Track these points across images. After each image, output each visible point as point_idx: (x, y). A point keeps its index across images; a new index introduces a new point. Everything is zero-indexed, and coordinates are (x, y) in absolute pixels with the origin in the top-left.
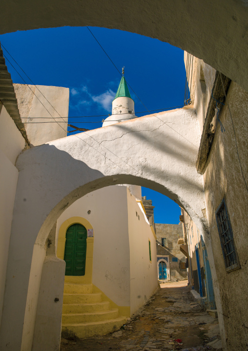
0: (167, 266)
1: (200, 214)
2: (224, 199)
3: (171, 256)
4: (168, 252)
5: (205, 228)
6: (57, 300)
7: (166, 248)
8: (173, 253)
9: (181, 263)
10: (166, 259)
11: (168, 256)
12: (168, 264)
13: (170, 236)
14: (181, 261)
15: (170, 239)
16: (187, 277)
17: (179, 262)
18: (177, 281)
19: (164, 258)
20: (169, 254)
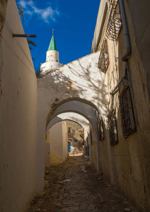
0: (71, 144)
1: (87, 131)
2: (91, 131)
3: (74, 138)
4: (72, 136)
5: (88, 134)
6: (49, 153)
7: (71, 133)
8: (75, 137)
9: (79, 143)
10: (71, 140)
11: (72, 139)
12: (72, 143)
13: (74, 126)
14: (79, 142)
15: (74, 129)
16: (83, 151)
17: (78, 142)
18: (77, 153)
19: (70, 140)
20: (72, 137)
